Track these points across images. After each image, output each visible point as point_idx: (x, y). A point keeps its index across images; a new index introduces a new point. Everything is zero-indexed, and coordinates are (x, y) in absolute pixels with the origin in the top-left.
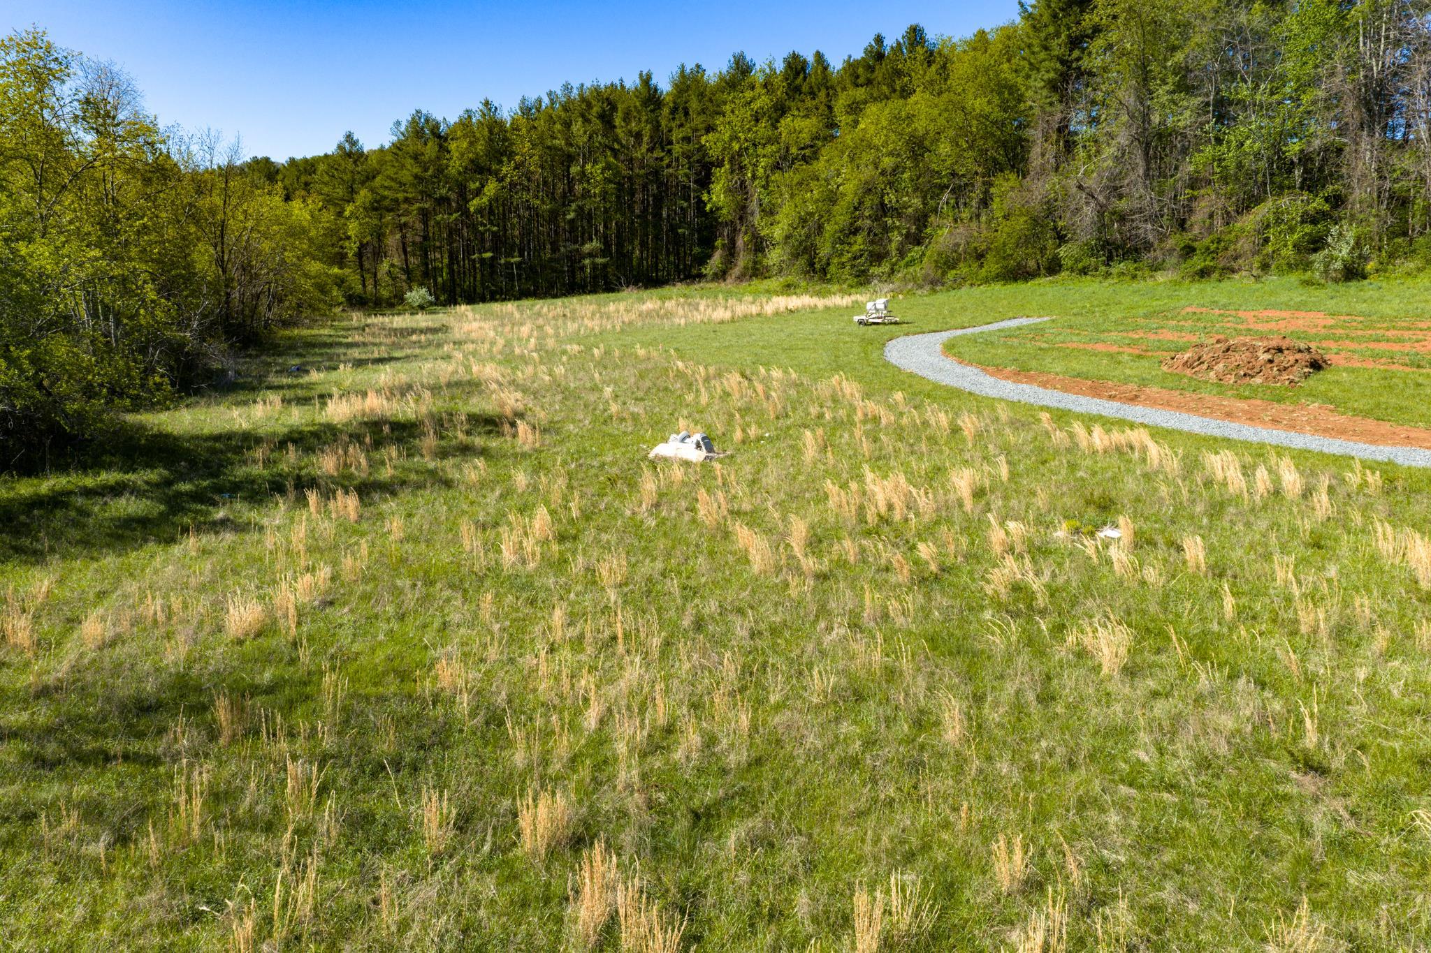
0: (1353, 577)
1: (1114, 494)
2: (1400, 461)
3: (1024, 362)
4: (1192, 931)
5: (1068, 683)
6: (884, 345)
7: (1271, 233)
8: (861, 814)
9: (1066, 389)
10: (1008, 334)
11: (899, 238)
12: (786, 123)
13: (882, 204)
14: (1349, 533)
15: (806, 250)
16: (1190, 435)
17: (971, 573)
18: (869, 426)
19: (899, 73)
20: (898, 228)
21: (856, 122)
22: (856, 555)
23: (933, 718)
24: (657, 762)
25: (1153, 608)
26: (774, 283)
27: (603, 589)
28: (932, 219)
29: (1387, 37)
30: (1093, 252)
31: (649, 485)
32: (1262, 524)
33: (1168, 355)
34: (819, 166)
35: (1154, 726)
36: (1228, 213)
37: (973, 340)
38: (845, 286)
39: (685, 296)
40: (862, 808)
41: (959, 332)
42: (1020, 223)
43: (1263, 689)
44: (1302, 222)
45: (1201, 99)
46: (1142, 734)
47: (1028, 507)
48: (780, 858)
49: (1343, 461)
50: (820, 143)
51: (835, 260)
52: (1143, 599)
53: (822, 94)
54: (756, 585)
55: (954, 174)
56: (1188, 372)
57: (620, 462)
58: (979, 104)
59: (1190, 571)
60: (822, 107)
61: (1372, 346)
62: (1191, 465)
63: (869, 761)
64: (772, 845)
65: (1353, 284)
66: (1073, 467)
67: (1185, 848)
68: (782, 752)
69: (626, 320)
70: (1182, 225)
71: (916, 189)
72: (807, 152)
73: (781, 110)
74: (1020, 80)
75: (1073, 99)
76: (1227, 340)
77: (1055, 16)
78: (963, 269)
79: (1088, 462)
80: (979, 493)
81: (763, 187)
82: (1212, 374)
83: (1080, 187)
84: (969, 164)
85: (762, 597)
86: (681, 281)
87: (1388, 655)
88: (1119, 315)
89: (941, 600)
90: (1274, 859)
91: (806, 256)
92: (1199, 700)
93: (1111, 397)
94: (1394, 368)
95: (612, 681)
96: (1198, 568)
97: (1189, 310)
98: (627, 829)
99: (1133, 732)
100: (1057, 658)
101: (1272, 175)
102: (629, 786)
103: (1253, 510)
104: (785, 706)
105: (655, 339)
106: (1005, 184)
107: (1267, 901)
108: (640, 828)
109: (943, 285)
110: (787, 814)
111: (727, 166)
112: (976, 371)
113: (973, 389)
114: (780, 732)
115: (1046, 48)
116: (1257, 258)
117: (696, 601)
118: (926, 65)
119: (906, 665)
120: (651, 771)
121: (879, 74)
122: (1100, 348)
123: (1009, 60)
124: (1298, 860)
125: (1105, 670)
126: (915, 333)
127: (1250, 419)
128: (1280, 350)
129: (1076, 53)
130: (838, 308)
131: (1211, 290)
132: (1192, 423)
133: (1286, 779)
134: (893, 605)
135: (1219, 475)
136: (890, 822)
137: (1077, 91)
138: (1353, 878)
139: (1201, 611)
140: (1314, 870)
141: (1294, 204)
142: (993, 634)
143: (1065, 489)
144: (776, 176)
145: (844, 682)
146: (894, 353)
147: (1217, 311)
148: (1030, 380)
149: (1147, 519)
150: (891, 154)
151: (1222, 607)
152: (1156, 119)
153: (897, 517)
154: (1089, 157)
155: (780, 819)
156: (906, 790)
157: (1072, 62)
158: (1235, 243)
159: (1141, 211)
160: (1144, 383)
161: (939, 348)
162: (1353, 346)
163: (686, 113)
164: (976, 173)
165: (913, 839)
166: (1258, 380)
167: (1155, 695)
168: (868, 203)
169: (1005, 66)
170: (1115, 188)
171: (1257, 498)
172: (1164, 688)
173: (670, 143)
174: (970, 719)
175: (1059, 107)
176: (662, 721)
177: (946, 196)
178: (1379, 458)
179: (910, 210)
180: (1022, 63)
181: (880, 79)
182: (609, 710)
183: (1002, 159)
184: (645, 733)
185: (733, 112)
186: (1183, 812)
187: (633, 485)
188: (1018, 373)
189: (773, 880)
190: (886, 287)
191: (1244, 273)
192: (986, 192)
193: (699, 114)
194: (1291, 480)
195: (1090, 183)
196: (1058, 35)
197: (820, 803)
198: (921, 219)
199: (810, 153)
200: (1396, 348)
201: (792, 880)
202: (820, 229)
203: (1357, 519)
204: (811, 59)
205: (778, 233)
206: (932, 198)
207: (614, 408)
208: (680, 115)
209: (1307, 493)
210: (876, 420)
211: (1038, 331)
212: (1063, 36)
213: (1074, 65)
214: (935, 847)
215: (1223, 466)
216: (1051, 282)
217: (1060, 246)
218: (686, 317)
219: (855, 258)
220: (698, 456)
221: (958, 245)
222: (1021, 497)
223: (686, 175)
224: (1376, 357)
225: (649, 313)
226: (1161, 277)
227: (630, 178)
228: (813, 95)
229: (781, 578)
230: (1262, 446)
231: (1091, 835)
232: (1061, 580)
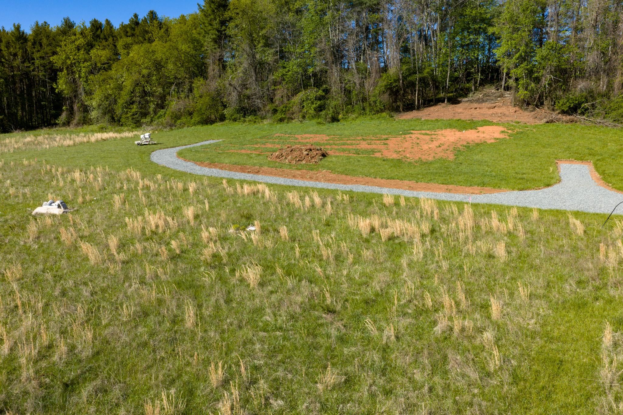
0: (341, 236)
1: (252, 212)
2: (354, 190)
3: (212, 159)
4: (290, 386)
5: (237, 294)
6: (150, 154)
7: (305, 104)
8: (149, 367)
9: (230, 170)
10: (206, 147)
11: (153, 106)
12: (93, 52)
13: (144, 90)
14: (338, 219)
15: (109, 112)
16: (280, 186)
17: (195, 252)
18: (145, 191)
19: (147, 32)
20: (152, 101)
21: (128, 54)
22: (142, 250)
23: (180, 318)
24: (44, 364)
25: (270, 257)
26: (94, 127)
27: (9, 283)
28: (168, 97)
29: (339, 29)
30: (238, 111)
31: (33, 228)
32: (308, 219)
33: (270, 154)
34: (112, 72)
35: (272, 305)
36: (288, 96)
37: (190, 150)
38: (130, 128)
39: (48, 134)
40: (150, 364)
41: (184, 147)
42: (207, 99)
43: (311, 283)
44: (316, 99)
45: (274, 50)
46: (267, 310)
47: (217, 221)
48: (110, 397)
49: (334, 192)
50: (112, 62)
51: (124, 116)
52: (265, 254)
53: (111, 39)
54: (92, 270)
55: (176, 78)
56: (278, 160)
57: (16, 218)
58: (184, 47)
59: (283, 240)
60: (111, 45)
61: (343, 147)
62: (281, 198)
63: (151, 343)
64: (106, 391)
65: (335, 123)
66: (235, 202)
67: (286, 352)
68: (109, 347)
69: (16, 146)
70: (272, 100)
71: (159, 84)
72: (106, 66)
73: (90, 46)
74: (201, 38)
75: (224, 47)
76: (291, 147)
77: (213, 11)
78: (184, 119)
79: (241, 200)
80: (196, 217)
81: (85, 82)
82: (287, 160)
83: (230, 84)
84: (182, 74)
85: (96, 276)
86: (46, 127)
87: (354, 263)
88: (250, 138)
89: (181, 265)
90: (318, 350)
91: (110, 114)
92: (288, 292)
93: (249, 172)
94: (350, 155)
95: (16, 328)
96: (286, 239)
97: (277, 135)
98: (29, 400)
99: (264, 309)
100: (232, 283)
101: (303, 81)
102: (29, 379)
103: (304, 214)
104: (110, 325)
105: (33, 156)
106: (198, 82)
107: (316, 367)
108: (36, 398)
109: (175, 126)
110: (113, 375)
111: (66, 72)
112: (192, 164)
113: (192, 172)
114: (108, 337)
115: (211, 25)
116: (300, 114)
117: (62, 282)
118: (158, 29)
119: (167, 296)
120: (41, 368)
121: (137, 31)
122: (243, 152)
123: (195, 29)
124: (327, 348)
125: (251, 286)
126: (164, 148)
127: (302, 178)
128: (311, 150)
129: (224, 28)
130: (127, 138)
131: (285, 127)
132: (281, 181)
133: (321, 317)
134: (160, 271)
135: (292, 201)
136: (163, 368)
137: (226, 43)
138: (346, 351)
139: (287, 256)
140: (332, 351)
141: (313, 93)
142: (205, 277)
143: (232, 211)
144: (91, 77)
145: (138, 309)
146: (155, 157)
147: (287, 135)
148: (216, 166)
149: (265, 221)
150: (146, 68)
151: (295, 253)
152: (258, 56)
153: (160, 231)
154: (233, 72)
155: (110, 378)
156: (169, 352)
157: (222, 31)
158: (292, 108)
159: (255, 94)
160: (261, 166)
161: (175, 154)
162: (336, 147)
163: (41, 45)
164: (186, 78)
165: (174, 373)
166: (304, 162)
167: (272, 292)
168: (137, 90)
169: (194, 31)
170: (245, 85)
171: (306, 209)
172: (275, 289)
173: (34, 59)
174: (197, 315)
175: (219, 50)
176: (46, 343)
177: (173, 87)
178: (347, 189)
179: (157, 93)
180: (201, 30)
181: (138, 34)
182: (15, 343)
183: (197, 72)
184: (36, 351)
185: (65, 45)
186: (284, 339)
187: (24, 229)
188: (210, 164)
189: (107, 407)
190: (150, 128)
191: (296, 120)
192: (191, 86)
193: (47, 46)
194: (317, 200)
195: (233, 83)
196: (215, 19)
197: (130, 366)
198: (163, 98)
199: (107, 66)
200: (351, 147)
201: (117, 405)
202: (115, 102)
203: (341, 214)
204: (104, 23)
205: (94, 103)
206: (167, 88)
207: (12, 191)
208: (37, 47)
209: (324, 205)
210: (148, 188)
211: (217, 146)
212: (218, 20)
213: (223, 33)
214: (184, 375)
215: (292, 197)
216: (222, 125)
217: (224, 109)
218: (49, 144)
219: (133, 115)
220: (58, 211)
221: (180, 109)
222: (214, 217)
223: (44, 76)
224: (344, 151)
225: (29, 143)
226: (265, 122)
227: (13, 76)
228: (107, 40)
229: (106, 265)
230: (307, 188)
231: (249, 356)
232: (232, 250)
